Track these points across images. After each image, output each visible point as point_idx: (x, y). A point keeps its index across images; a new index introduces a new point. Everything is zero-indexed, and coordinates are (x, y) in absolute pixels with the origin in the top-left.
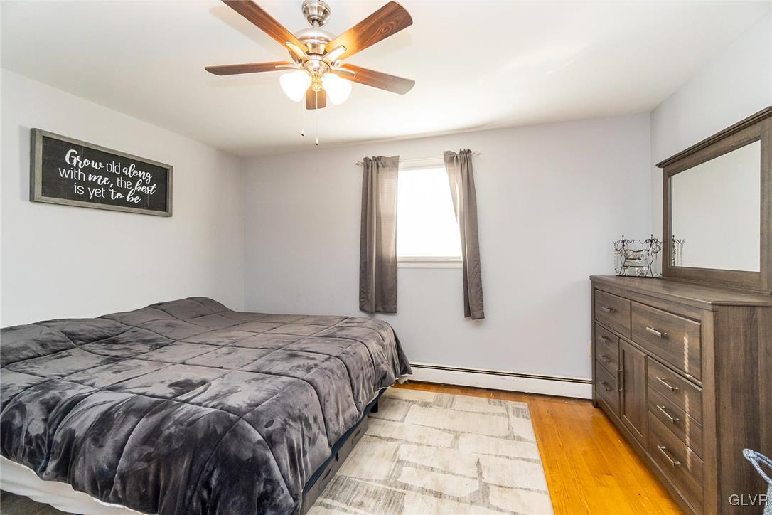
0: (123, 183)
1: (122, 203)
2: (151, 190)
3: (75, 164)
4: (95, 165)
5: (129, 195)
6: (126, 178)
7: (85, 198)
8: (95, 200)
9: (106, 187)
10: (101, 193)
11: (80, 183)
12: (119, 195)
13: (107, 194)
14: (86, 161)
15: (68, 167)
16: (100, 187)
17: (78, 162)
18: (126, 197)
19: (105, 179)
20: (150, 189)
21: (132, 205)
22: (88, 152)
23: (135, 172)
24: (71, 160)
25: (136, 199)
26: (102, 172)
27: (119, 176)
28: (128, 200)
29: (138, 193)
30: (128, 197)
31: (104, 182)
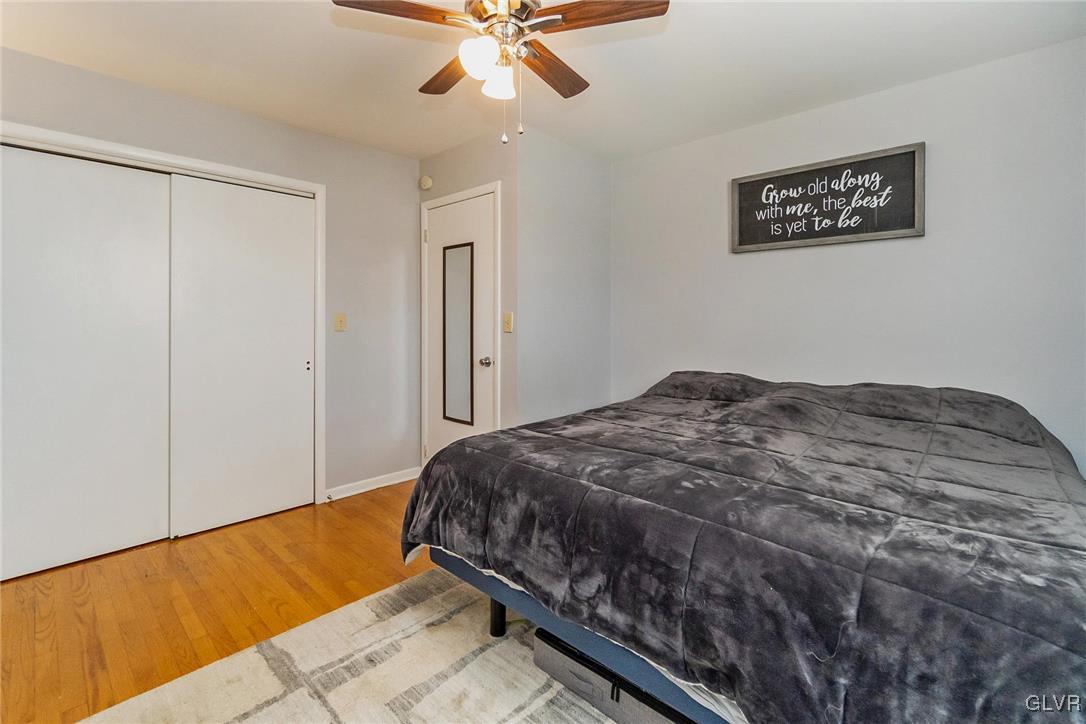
0: (833, 203)
1: (833, 231)
2: (882, 199)
3: (771, 201)
4: (793, 194)
5: (842, 218)
6: (836, 194)
7: (784, 237)
8: (795, 236)
9: (808, 216)
10: (801, 227)
11: (776, 221)
12: (827, 222)
13: (810, 224)
14: (784, 191)
15: (764, 207)
16: (800, 219)
17: (774, 197)
18: (837, 223)
19: (807, 207)
20: (879, 197)
21: (849, 230)
22: (784, 180)
23: (852, 180)
24: (767, 198)
25: (853, 220)
26: (803, 199)
27: (825, 196)
28: (840, 226)
29: (855, 212)
30: (840, 220)
31: (806, 210)
